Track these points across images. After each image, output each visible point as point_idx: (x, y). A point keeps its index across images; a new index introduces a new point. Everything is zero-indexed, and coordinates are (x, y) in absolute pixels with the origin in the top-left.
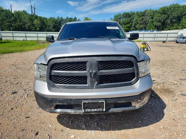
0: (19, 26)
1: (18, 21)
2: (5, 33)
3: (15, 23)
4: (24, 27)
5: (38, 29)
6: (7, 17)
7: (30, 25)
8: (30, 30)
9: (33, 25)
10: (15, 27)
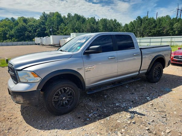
0: (157, 31)
1: (158, 27)
2: (145, 39)
3: (154, 29)
4: (162, 32)
5: (176, 32)
6: (149, 24)
7: (169, 30)
8: (167, 34)
9: (172, 29)
10: (154, 33)
